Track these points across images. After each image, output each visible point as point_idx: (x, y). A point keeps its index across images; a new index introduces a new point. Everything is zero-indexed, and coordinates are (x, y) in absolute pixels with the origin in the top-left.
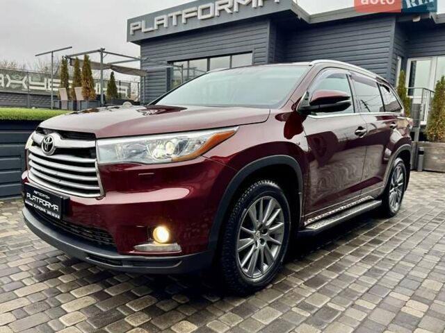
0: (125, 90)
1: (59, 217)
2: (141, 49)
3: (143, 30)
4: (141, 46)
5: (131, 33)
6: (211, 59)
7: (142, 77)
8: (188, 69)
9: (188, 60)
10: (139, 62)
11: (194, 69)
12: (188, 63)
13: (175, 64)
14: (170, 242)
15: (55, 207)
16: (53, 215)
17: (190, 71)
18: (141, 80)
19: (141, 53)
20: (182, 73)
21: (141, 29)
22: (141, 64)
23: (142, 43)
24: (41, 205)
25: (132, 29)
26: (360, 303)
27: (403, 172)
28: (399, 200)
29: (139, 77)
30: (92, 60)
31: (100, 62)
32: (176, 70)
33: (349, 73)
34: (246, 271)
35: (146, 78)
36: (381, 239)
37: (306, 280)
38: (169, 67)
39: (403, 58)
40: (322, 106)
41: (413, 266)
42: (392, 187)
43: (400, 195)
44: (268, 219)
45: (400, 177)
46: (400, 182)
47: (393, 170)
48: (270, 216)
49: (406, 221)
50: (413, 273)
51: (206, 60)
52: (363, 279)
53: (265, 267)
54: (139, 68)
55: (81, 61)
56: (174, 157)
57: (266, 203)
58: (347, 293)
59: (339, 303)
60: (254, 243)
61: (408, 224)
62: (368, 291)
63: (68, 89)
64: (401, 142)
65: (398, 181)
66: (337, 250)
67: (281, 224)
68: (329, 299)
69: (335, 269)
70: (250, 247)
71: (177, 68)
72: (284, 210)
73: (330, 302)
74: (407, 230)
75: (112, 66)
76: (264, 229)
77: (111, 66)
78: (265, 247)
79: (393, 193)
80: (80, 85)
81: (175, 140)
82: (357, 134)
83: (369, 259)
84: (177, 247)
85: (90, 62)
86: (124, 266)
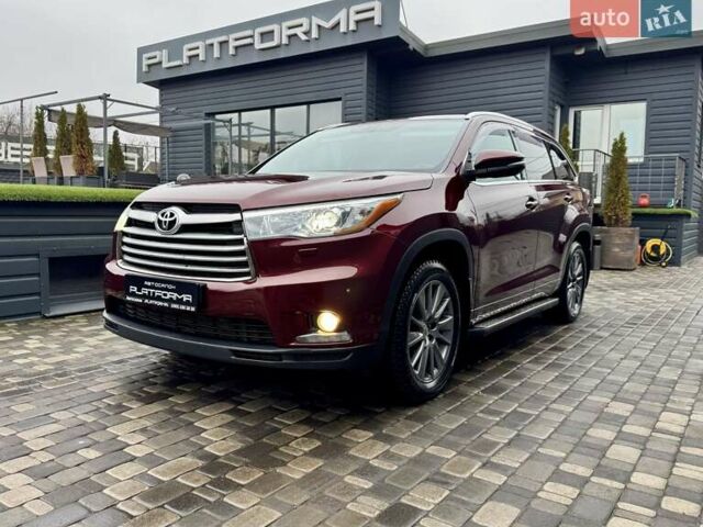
0: (133, 160)
1: (193, 309)
2: (161, 95)
3: (165, 65)
4: (161, 90)
5: (145, 69)
6: (277, 110)
7: (162, 138)
8: (240, 125)
9: (240, 111)
10: (157, 115)
11: (248, 125)
12: (240, 116)
13: (218, 117)
14: (339, 330)
15: (186, 297)
16: (183, 307)
17: (243, 127)
18: (162, 143)
19: (161, 101)
20: (230, 130)
21: (160, 63)
22: (161, 116)
23: (161, 84)
24: (159, 298)
25: (145, 62)
26: (554, 406)
27: (581, 261)
28: (579, 299)
29: (158, 138)
30: (89, 114)
31: (101, 115)
32: (221, 126)
33: (511, 128)
34: (417, 372)
35: (170, 139)
36: (563, 346)
37: (483, 388)
38: (208, 121)
39: (562, 107)
40: (490, 169)
41: (609, 371)
42: (570, 281)
43: (580, 293)
44: (437, 310)
45: (578, 269)
46: (579, 275)
47: (570, 259)
48: (438, 306)
49: (590, 326)
50: (611, 377)
51: (268, 111)
52: (553, 386)
53: (435, 371)
54: (158, 124)
55: (71, 114)
56: (335, 229)
57: (435, 288)
58: (536, 399)
59: (530, 408)
60: (423, 340)
61: (595, 330)
62: (560, 397)
63: (47, 160)
64: (579, 220)
65: (576, 273)
66: (511, 359)
67: (451, 317)
68: (516, 405)
69: (514, 377)
70: (419, 343)
71: (221, 124)
72: (453, 300)
73: (519, 407)
74: (593, 337)
75: (116, 121)
76: (432, 323)
77: (114, 122)
78: (434, 345)
79: (570, 291)
80: (70, 152)
81: (336, 209)
82: (528, 206)
83: (553, 366)
84: (346, 336)
85: (86, 115)
86: (284, 361)
